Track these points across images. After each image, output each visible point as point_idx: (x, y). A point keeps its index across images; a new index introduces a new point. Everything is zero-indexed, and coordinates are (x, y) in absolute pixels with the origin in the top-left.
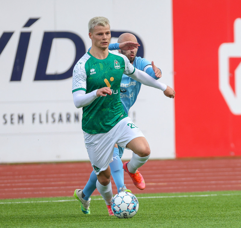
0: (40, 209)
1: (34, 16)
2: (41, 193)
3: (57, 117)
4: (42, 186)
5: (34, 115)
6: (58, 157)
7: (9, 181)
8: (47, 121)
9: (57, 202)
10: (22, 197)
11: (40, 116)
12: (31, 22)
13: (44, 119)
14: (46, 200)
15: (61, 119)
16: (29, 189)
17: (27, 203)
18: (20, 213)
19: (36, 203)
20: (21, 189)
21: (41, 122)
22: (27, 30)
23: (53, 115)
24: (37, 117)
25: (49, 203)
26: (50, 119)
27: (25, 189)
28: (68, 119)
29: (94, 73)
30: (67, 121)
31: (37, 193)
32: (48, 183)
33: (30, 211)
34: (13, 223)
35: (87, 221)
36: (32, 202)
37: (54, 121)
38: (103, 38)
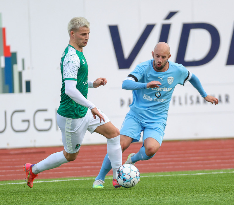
0: (181, 181)
1: (173, 10)
2: (181, 166)
3: (195, 99)
5: (174, 98)
6: (196, 134)
8: (186, 103)
11: (180, 99)
12: (171, 15)
13: (183, 101)
14: (186, 173)
15: (198, 101)
18: (162, 185)
19: (176, 177)
21: (180, 104)
22: (167, 22)
23: (191, 97)
24: (177, 100)
25: (188, 176)
26: (189, 101)
30: (204, 103)
31: (178, 167)
33: (172, 183)
34: (156, 193)
35: (222, 192)
36: (173, 175)
37: (192, 103)
38: (86, 38)
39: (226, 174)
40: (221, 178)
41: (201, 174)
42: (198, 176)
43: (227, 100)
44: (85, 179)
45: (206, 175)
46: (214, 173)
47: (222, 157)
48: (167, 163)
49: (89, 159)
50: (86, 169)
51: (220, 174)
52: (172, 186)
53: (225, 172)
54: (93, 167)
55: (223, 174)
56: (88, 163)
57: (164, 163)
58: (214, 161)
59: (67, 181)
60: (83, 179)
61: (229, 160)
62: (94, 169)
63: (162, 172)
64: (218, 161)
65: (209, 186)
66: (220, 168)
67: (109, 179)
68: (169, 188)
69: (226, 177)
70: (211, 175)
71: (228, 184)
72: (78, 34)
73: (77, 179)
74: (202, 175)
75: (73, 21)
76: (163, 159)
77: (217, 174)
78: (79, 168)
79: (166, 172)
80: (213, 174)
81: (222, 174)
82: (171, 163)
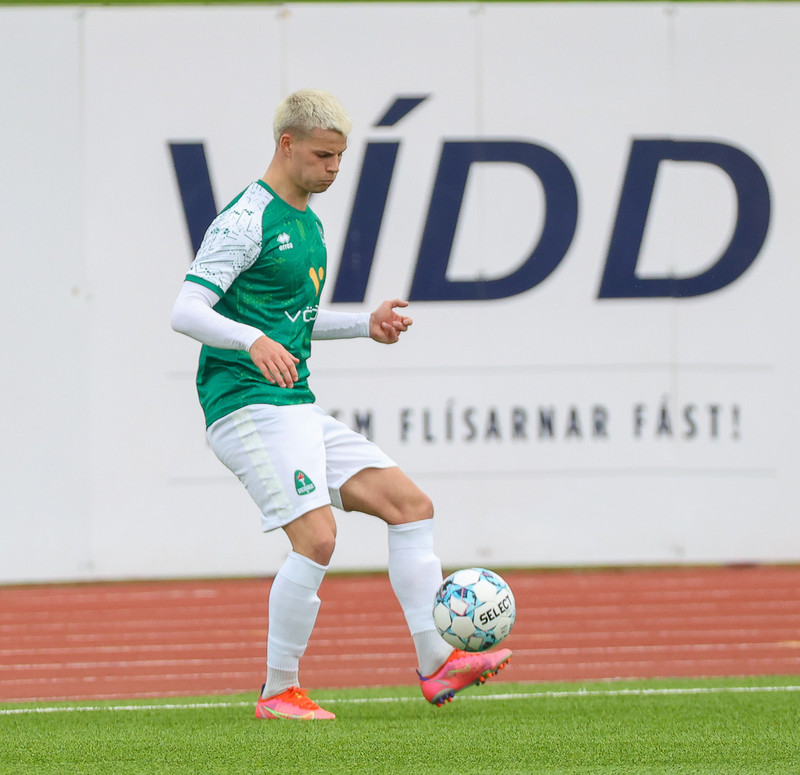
1: (409, 90)
3: (481, 422)
5: (405, 414)
6: (486, 552)
8: (449, 435)
11: (427, 416)
12: (401, 108)
13: (438, 428)
15: (493, 430)
18: (367, 734)
21: (429, 438)
22: (386, 134)
23: (468, 414)
24: (416, 421)
26: (460, 429)
28: (518, 429)
29: (288, 245)
30: (514, 436)
33: (401, 728)
34: (345, 765)
35: (589, 765)
36: (404, 699)
37: (472, 435)
38: (329, 169)
39: (600, 698)
40: (583, 712)
41: (505, 696)
42: (495, 703)
43: (599, 427)
44: (81, 709)
45: (525, 701)
46: (555, 694)
47: (581, 636)
48: (379, 656)
49: (92, 637)
50: (81, 673)
51: (576, 698)
52: (401, 741)
53: (596, 693)
54: (105, 664)
55: (589, 698)
56: (89, 649)
57: (367, 656)
58: (552, 651)
59: (13, 715)
60: (70, 709)
61: (609, 648)
62: (111, 672)
63: (363, 689)
64: (565, 651)
65: (537, 742)
66: (575, 677)
67: (168, 711)
68: (393, 745)
69: (599, 711)
70: (544, 699)
71: (609, 736)
72: (306, 148)
73: (49, 710)
74: (509, 701)
75: (293, 101)
76: (364, 641)
77: (567, 698)
78: (56, 666)
79: (377, 688)
80: (551, 697)
81: (583, 698)
82: (393, 656)
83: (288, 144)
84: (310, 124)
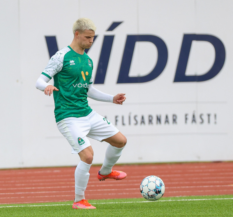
0: (126, 209)
1: (117, 20)
2: (124, 194)
3: (139, 119)
4: (125, 187)
5: (116, 117)
6: (141, 158)
7: (93, 182)
8: (130, 123)
9: (142, 203)
10: (106, 198)
11: (123, 118)
12: (114, 25)
13: (126, 121)
14: (130, 201)
15: (143, 122)
16: (113, 190)
17: (112, 204)
18: (106, 213)
19: (120, 204)
20: (105, 190)
21: (123, 124)
22: (110, 33)
23: (135, 117)
24: (120, 119)
25: (133, 203)
26: (133, 121)
27: (109, 190)
28: (150, 121)
29: (73, 64)
30: (149, 124)
31: (121, 194)
32: (131, 184)
33: (116, 211)
36: (117, 203)
37: (136, 123)
38: (90, 41)
39: (175, 202)
40: (170, 206)
43: (174, 121)
44: (20, 206)
49: (23, 185)
50: (20, 195)
51: (168, 202)
52: (116, 215)
53: (174, 200)
54: (27, 193)
55: (172, 202)
60: (17, 206)
61: (178, 187)
62: (29, 195)
65: (157, 215)
66: (168, 196)
67: (46, 207)
69: (175, 206)
71: (178, 213)
72: (83, 36)
73: (11, 207)
75: (78, 22)
76: (104, 185)
77: (165, 202)
81: (170, 202)
83: (77, 34)
84: (84, 28)
